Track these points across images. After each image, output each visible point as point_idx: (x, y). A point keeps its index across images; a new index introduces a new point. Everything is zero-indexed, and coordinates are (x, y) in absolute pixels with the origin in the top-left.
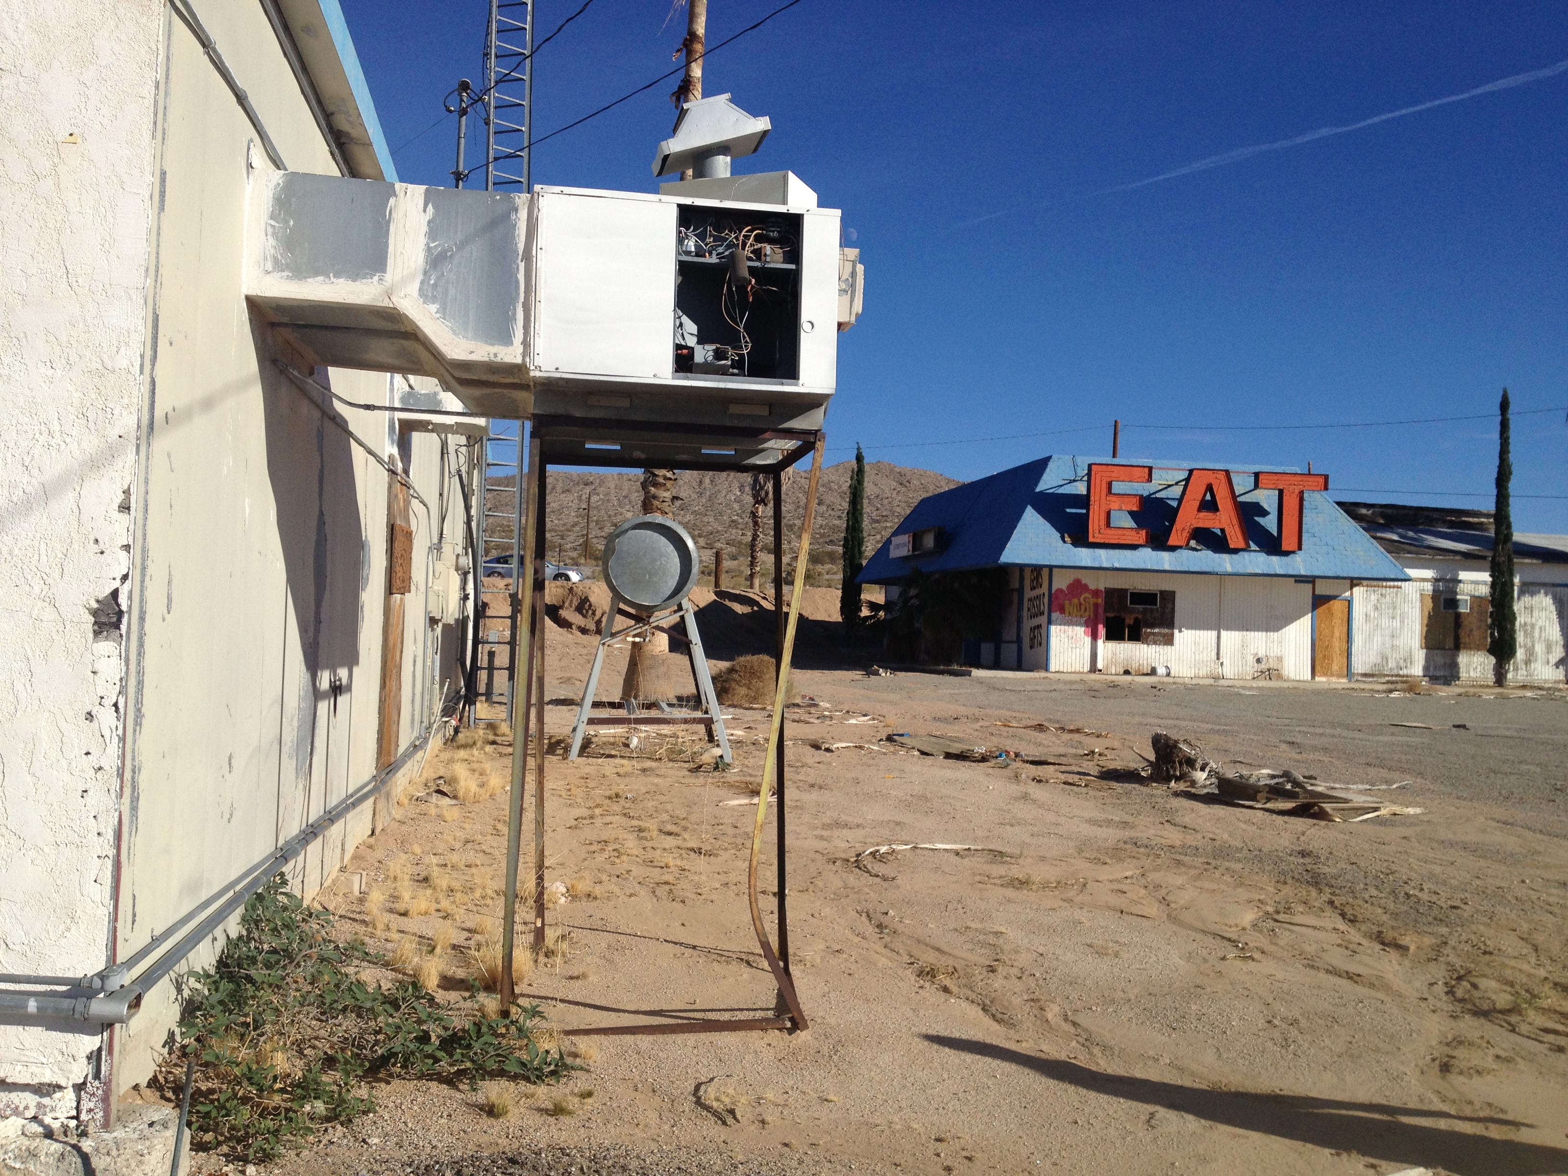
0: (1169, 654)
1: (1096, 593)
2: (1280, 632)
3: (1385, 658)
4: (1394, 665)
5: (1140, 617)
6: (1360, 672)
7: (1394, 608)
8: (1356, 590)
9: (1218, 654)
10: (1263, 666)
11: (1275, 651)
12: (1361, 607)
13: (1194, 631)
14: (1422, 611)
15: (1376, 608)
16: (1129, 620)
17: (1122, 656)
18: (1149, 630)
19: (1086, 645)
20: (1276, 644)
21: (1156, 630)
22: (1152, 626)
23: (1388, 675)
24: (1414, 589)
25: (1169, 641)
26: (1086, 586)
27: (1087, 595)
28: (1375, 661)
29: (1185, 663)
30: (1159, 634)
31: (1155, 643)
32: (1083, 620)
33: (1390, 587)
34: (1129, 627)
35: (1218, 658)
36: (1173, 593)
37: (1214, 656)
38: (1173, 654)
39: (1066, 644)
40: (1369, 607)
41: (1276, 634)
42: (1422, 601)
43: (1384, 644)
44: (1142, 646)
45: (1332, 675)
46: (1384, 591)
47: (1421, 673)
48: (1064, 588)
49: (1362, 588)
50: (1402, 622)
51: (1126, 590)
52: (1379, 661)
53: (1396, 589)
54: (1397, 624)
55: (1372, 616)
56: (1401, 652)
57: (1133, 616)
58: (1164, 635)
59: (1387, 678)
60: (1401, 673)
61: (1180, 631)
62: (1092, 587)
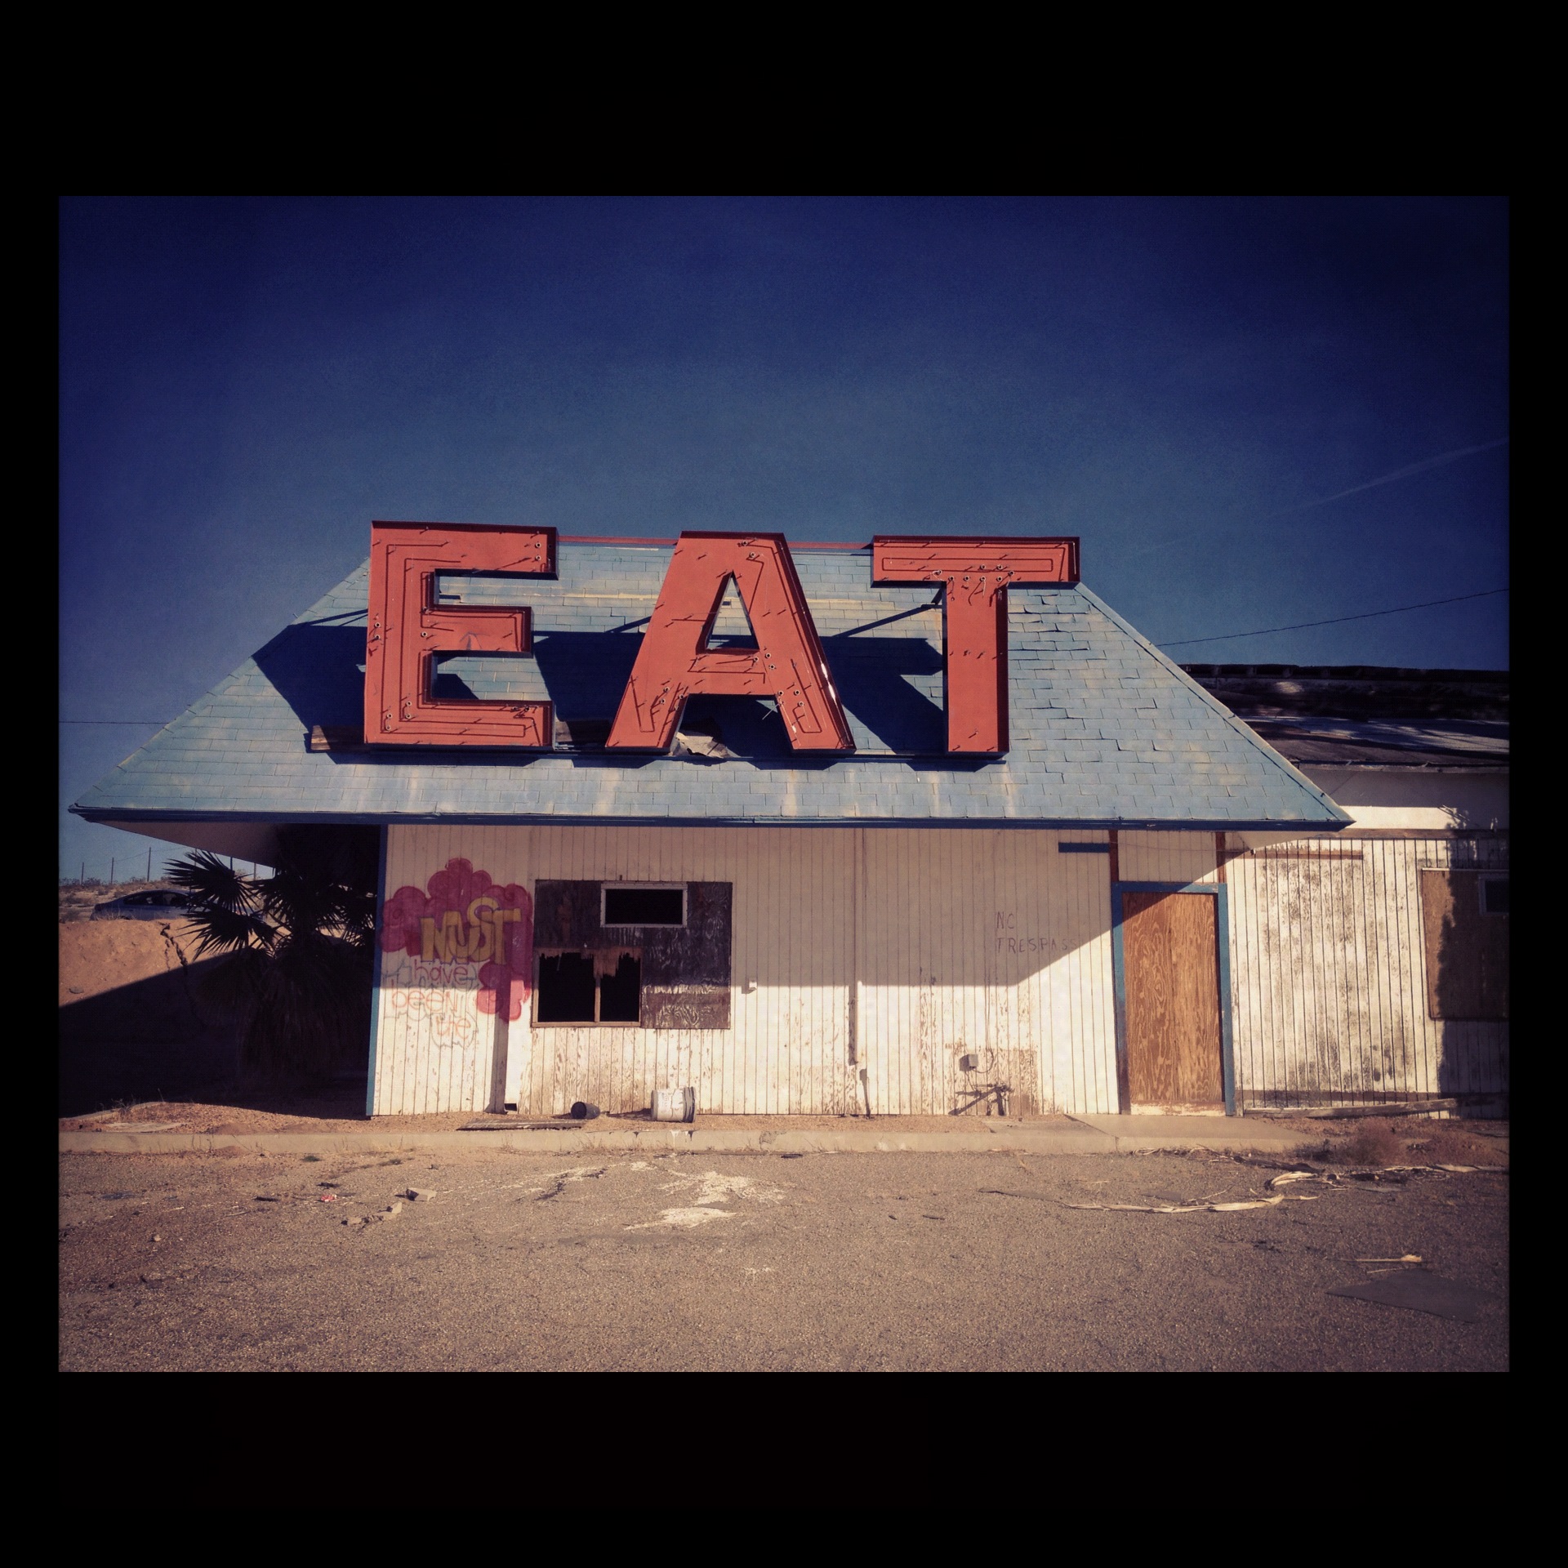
0: (717, 1052)
1: (510, 895)
2: (1024, 984)
3: (1330, 1048)
4: (1357, 1065)
5: (635, 954)
6: (1259, 1087)
7: (1346, 913)
8: (1233, 866)
9: (852, 1047)
10: (980, 1079)
11: (1011, 1036)
12: (1252, 910)
13: (785, 990)
14: (1427, 916)
15: (1295, 913)
16: (605, 965)
17: (583, 1062)
18: (658, 990)
19: (481, 1036)
20: (1013, 1016)
21: (680, 989)
22: (668, 979)
23: (1341, 1096)
24: (1400, 859)
25: (716, 1016)
26: (484, 876)
27: (487, 901)
28: (1301, 1056)
29: (762, 1073)
30: (688, 999)
31: (677, 1025)
32: (474, 969)
33: (1330, 856)
34: (606, 981)
35: (853, 1061)
36: (726, 889)
37: (842, 1054)
38: (728, 1049)
39: (425, 1036)
40: (1273, 911)
41: (1013, 989)
42: (1423, 890)
43: (1324, 1010)
44: (641, 1031)
45: (1179, 1099)
46: (1314, 867)
47: (1434, 1088)
48: (421, 884)
49: (1250, 862)
50: (1372, 947)
51: (594, 886)
52: (1312, 1056)
53: (1346, 862)
54: (1356, 953)
55: (1284, 933)
56: (1375, 1031)
57: (616, 953)
58: (704, 1001)
59: (1338, 1104)
60: (1378, 1087)
61: (747, 990)
62: (499, 879)
